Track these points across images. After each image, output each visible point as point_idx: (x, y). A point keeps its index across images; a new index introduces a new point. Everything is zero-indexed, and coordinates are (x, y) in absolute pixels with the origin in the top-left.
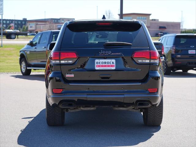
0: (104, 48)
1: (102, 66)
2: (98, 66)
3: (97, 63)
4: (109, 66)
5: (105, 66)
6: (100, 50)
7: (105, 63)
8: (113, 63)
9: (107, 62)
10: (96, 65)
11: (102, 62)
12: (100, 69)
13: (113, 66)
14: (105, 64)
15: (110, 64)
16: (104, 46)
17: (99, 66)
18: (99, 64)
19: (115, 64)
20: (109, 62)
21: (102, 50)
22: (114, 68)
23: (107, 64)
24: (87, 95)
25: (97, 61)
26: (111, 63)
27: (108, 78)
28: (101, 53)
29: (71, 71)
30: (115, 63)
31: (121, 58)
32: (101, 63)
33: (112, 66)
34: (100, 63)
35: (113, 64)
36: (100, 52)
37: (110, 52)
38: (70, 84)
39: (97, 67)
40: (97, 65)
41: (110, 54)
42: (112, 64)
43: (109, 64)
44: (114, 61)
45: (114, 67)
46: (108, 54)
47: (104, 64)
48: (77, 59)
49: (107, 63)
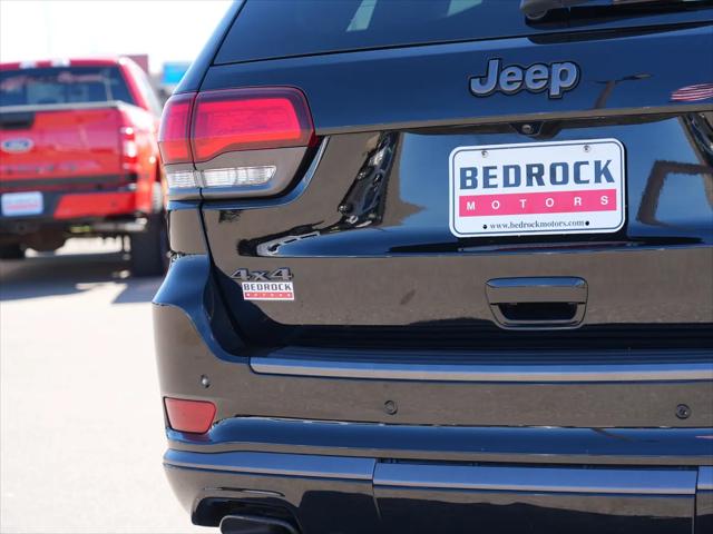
0: (532, 38)
1: (510, 205)
2: (471, 206)
3: (468, 176)
4: (564, 203)
5: (535, 204)
6: (477, 66)
7: (530, 175)
8: (601, 171)
9: (553, 168)
10: (456, 192)
11: (506, 169)
12: (493, 232)
13: (605, 200)
14: (536, 188)
15: (577, 180)
16: (529, 22)
17: (483, 206)
18: (480, 191)
19: (617, 185)
20: (565, 166)
21: (494, 65)
22: (609, 221)
23: (548, 187)
24: (382, 460)
25: (465, 157)
26: (587, 172)
27: (566, 310)
28: (489, 87)
29: (263, 249)
30: (616, 170)
31: (676, 123)
32: (499, 180)
33: (592, 202)
34: (487, 177)
35: (604, 185)
36: (475, 84)
37: (564, 75)
38: (259, 366)
39: (464, 212)
40: (464, 200)
41: (563, 91)
42: (593, 186)
43: (572, 186)
44: (609, 151)
45: (611, 206)
46: (547, 89)
47: (523, 189)
48: (303, 150)
49: (546, 177)
